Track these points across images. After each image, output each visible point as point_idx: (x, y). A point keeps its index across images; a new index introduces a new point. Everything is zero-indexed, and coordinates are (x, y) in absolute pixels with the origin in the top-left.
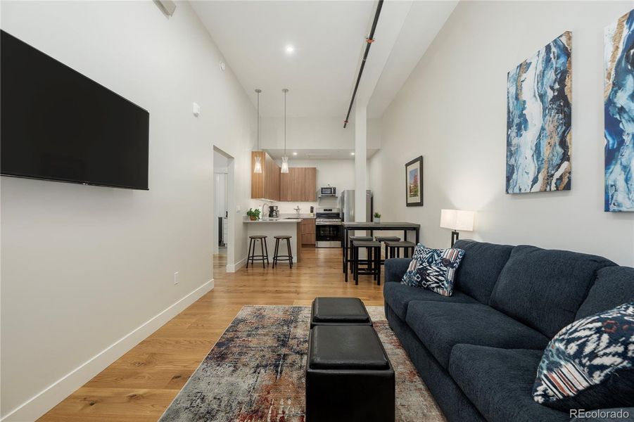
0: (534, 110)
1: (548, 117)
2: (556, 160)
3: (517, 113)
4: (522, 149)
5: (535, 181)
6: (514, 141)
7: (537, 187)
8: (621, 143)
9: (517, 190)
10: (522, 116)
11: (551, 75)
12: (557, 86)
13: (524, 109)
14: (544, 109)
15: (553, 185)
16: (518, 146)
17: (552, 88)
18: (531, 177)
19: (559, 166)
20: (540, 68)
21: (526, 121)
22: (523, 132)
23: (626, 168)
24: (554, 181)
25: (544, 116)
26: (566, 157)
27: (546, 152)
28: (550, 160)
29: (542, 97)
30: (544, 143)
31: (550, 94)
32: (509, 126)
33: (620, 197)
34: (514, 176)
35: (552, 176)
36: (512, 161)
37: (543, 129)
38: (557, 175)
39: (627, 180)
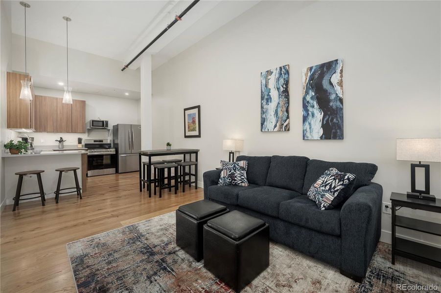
0: (274, 94)
1: (281, 99)
2: (285, 118)
3: (266, 93)
4: (269, 111)
5: (275, 126)
6: (265, 107)
7: (276, 129)
8: (308, 114)
9: (266, 130)
10: (268, 95)
11: (282, 81)
12: (284, 86)
13: (269, 92)
14: (279, 95)
15: (283, 129)
16: (267, 109)
17: (282, 86)
18: (274, 124)
19: (286, 120)
20: (277, 76)
21: (271, 98)
22: (269, 103)
23: (310, 124)
24: (284, 127)
25: (279, 98)
26: (288, 117)
27: (280, 114)
28: (282, 118)
29: (278, 89)
30: (279, 110)
31: (282, 89)
32: (262, 98)
33: (308, 134)
34: (265, 123)
35: (283, 124)
36: (264, 116)
37: (279, 103)
38: (285, 124)
39: (310, 128)
